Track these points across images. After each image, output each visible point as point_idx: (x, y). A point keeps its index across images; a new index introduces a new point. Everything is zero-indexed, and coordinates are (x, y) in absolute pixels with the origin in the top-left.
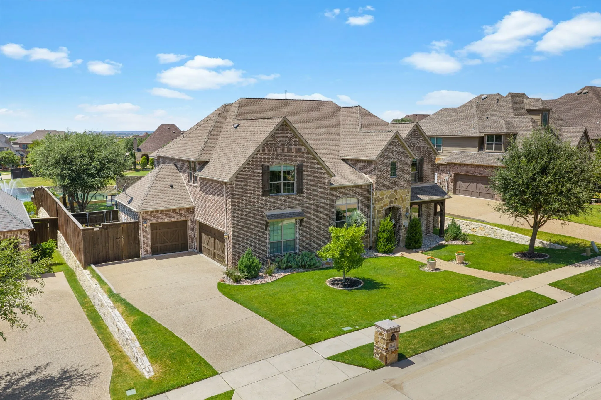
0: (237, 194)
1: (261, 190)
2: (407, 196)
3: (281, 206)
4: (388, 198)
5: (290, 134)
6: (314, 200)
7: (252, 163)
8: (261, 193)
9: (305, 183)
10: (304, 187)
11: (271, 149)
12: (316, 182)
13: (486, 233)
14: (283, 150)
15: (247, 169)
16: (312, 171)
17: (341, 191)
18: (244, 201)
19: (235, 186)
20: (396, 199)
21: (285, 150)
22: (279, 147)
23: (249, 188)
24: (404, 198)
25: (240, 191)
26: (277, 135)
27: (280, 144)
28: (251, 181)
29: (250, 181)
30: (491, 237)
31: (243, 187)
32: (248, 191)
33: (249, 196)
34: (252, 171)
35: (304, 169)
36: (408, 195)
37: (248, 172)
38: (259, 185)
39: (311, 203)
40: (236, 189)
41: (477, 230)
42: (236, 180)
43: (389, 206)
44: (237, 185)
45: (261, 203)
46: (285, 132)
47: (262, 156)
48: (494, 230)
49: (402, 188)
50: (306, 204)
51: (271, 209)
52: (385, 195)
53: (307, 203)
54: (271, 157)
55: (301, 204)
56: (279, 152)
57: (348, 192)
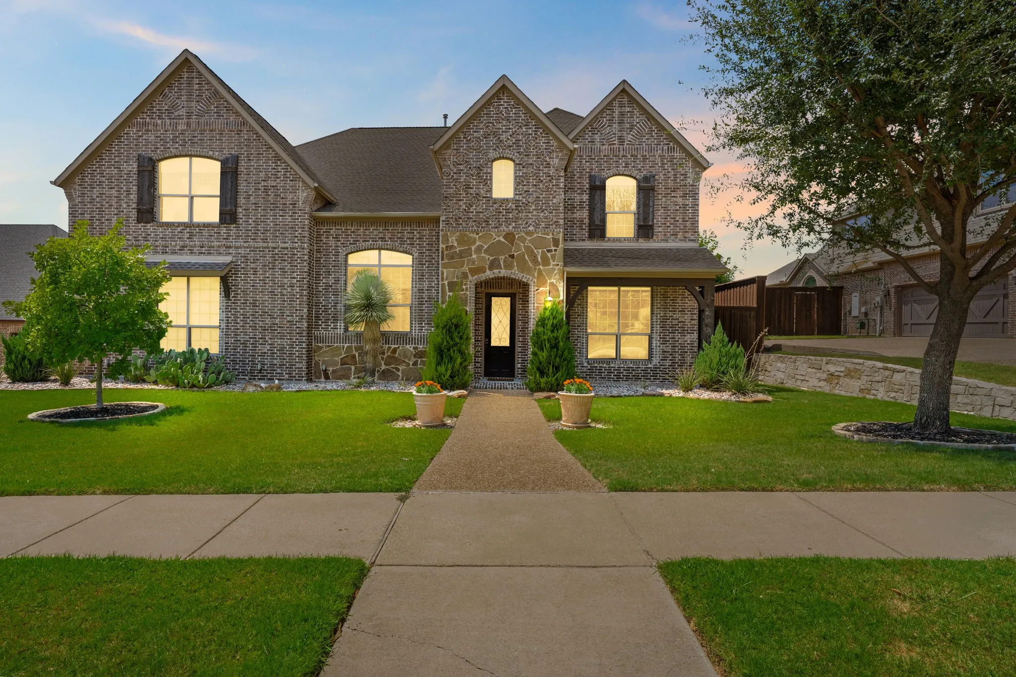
0: (81, 214)
1: (134, 209)
2: (549, 251)
3: (183, 247)
4: (486, 251)
5: (207, 90)
6: (265, 240)
7: (116, 151)
8: (134, 214)
9: (241, 200)
10: (240, 210)
11: (159, 122)
12: (271, 198)
13: (862, 387)
14: (188, 124)
15: (106, 162)
16: (262, 175)
17: (360, 232)
18: (96, 228)
19: (79, 196)
20: (512, 256)
21: (193, 126)
22: (179, 117)
23: (107, 203)
24: (539, 257)
25: (88, 208)
26: (175, 92)
27: (182, 112)
28: (114, 188)
29: (111, 188)
30: (879, 397)
31: (94, 199)
32: (105, 208)
33: (107, 220)
34: (115, 168)
35: (241, 169)
36: (553, 248)
37: (108, 168)
38: (132, 197)
39: (257, 248)
40: (79, 202)
41: (841, 381)
42: (79, 185)
43: (489, 274)
44: (83, 195)
45: (135, 237)
46: (196, 87)
47: (140, 136)
48: (887, 373)
49: (531, 228)
50: (245, 247)
51: (158, 253)
52: (474, 243)
53: (245, 245)
54: (161, 140)
55: (230, 247)
56: (179, 128)
57: (381, 235)
